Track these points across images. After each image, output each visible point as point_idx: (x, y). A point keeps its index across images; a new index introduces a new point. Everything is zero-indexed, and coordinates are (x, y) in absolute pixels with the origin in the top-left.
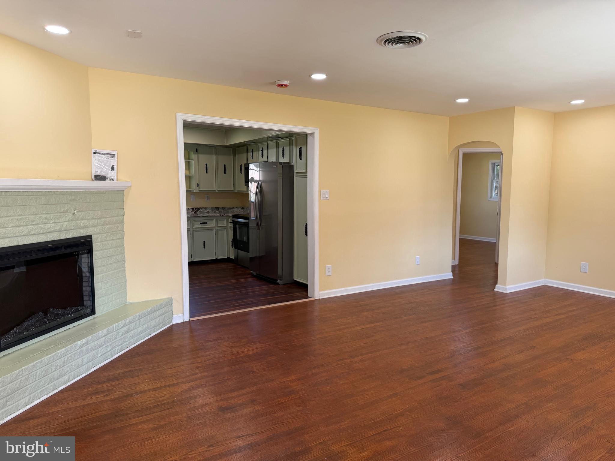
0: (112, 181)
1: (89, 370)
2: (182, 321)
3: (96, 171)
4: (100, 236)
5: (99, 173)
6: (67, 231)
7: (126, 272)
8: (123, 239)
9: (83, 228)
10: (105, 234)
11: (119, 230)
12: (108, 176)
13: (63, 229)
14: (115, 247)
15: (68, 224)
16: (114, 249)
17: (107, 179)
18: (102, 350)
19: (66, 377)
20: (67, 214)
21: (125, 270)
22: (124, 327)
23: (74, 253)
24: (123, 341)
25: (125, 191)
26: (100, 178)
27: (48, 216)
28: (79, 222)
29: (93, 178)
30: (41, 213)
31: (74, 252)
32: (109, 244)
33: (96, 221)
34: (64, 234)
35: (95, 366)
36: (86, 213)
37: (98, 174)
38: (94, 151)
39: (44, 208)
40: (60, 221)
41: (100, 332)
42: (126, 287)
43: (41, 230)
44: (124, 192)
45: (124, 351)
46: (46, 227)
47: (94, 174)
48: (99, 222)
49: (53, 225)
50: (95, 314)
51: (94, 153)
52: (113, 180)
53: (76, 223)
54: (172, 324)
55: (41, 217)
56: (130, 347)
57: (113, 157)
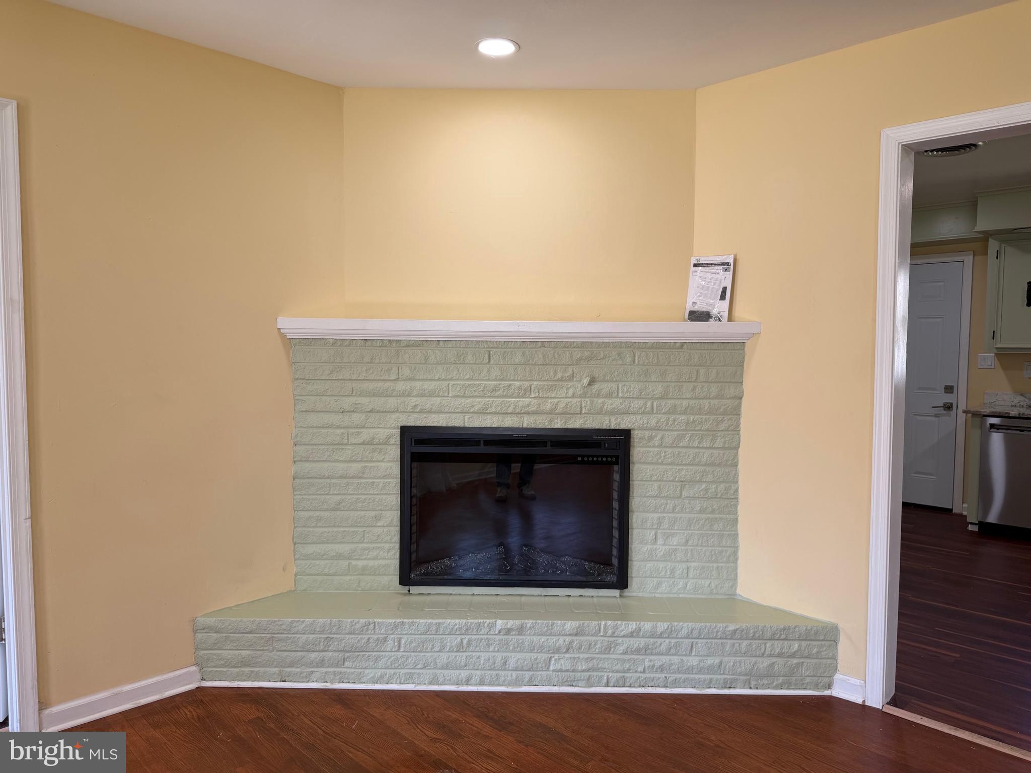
0: (718, 322)
1: (521, 686)
2: (860, 701)
3: (694, 303)
4: (659, 436)
5: (701, 307)
6: (569, 416)
7: (738, 527)
8: (738, 450)
9: (612, 413)
10: (676, 433)
11: (722, 429)
12: (714, 312)
13: (557, 411)
14: (705, 465)
15: (571, 402)
16: (703, 468)
17: (712, 317)
18: (562, 661)
19: (464, 674)
20: (570, 384)
21: (736, 520)
22: (632, 636)
23: (579, 459)
24: (627, 666)
25: (747, 345)
26: (699, 316)
27: (526, 384)
28: (600, 401)
29: (686, 316)
30: (511, 379)
31: (579, 456)
32: (685, 456)
33: (649, 404)
34: (561, 421)
35: (537, 683)
36: (620, 386)
37: (696, 308)
38: (694, 261)
39: (519, 370)
40: (553, 395)
41: (560, 622)
42: (737, 559)
43: (509, 407)
44: (744, 346)
45: (628, 689)
46: (520, 404)
47: (689, 307)
48: (657, 407)
49: (535, 401)
50: (627, 588)
51: (695, 265)
52: (720, 320)
53: (592, 403)
54: (827, 693)
55: (510, 385)
56: (650, 688)
57: (726, 270)
